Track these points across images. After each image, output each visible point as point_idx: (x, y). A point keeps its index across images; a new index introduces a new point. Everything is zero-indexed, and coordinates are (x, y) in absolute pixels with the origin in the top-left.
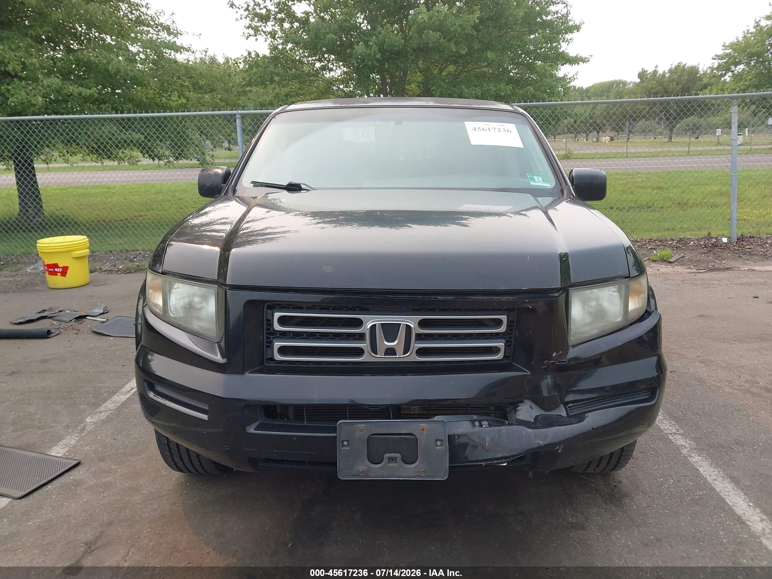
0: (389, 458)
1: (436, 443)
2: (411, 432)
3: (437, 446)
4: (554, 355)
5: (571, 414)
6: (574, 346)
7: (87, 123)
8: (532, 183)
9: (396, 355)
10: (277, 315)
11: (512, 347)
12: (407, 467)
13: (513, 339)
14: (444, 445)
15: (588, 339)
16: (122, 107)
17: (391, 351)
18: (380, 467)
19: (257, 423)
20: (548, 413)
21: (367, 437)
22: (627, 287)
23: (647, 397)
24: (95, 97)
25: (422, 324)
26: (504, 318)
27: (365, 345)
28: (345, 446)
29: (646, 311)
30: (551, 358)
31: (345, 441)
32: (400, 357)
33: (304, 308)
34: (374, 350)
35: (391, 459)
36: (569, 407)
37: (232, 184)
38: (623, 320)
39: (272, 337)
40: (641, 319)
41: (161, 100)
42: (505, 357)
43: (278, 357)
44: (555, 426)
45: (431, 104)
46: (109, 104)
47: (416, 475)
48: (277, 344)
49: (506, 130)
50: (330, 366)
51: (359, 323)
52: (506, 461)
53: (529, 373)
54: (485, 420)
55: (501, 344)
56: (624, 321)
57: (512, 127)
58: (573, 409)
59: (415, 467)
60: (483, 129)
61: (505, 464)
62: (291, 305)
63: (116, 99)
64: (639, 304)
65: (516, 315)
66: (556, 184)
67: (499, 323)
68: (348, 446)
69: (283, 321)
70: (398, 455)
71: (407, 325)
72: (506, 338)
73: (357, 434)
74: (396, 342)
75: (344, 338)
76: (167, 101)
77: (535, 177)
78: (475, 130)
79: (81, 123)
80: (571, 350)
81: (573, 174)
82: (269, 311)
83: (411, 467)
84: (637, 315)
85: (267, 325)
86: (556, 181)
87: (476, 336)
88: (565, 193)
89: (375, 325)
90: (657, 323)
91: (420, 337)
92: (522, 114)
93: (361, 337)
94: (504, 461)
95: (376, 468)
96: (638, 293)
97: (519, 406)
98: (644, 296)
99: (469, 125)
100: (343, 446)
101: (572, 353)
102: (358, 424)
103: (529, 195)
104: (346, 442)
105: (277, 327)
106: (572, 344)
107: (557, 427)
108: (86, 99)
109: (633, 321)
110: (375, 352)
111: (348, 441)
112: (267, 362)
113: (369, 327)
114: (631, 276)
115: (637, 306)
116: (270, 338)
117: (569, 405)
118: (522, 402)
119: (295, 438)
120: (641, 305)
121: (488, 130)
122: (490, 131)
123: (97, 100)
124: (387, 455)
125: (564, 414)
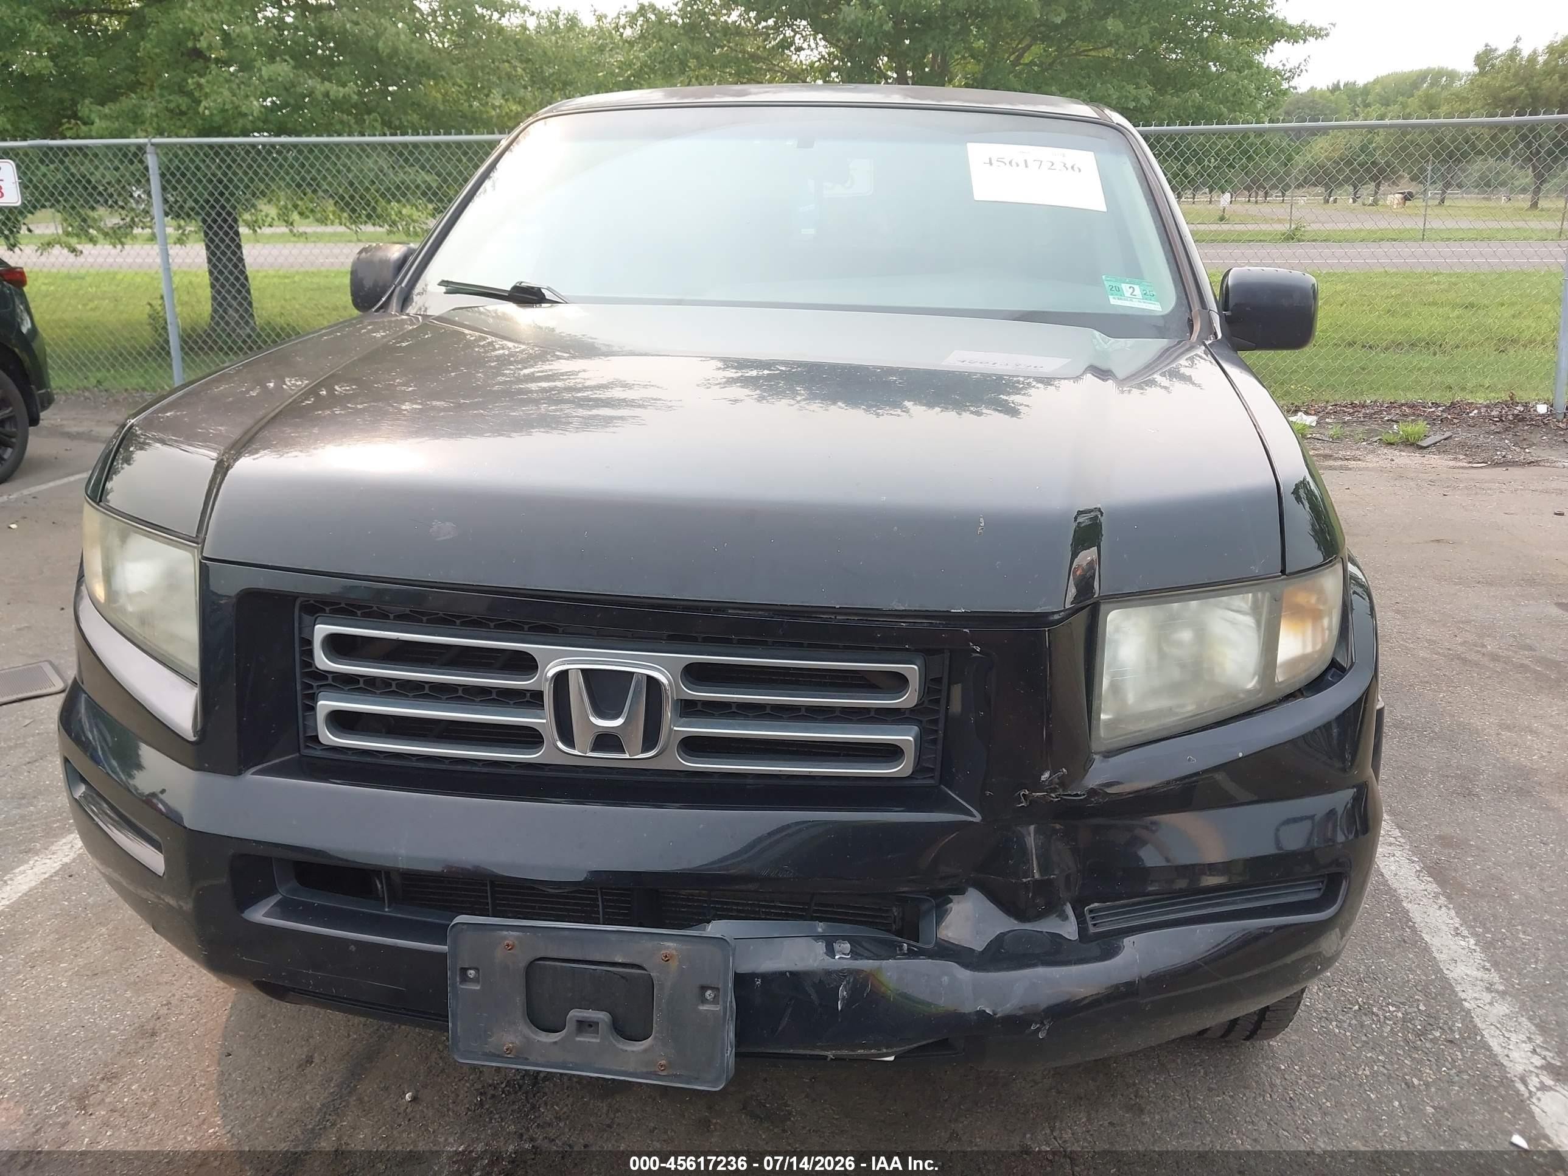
0: (578, 1021)
1: (703, 995)
2: (637, 962)
3: (704, 1001)
4: (1043, 778)
5: (1092, 930)
6: (1109, 754)
7: (322, 151)
8: (1113, 301)
9: (623, 752)
10: (322, 630)
11: (940, 747)
12: (625, 1048)
13: (941, 725)
14: (721, 1003)
15: (1151, 738)
16: (400, 119)
17: (606, 741)
18: (555, 1043)
19: (273, 900)
20: (1028, 926)
21: (523, 964)
22: (1276, 600)
23: (1315, 895)
24: (353, 101)
25: (694, 674)
26: (911, 670)
27: (542, 721)
28: (472, 980)
29: (1334, 664)
30: (1037, 785)
31: (471, 969)
32: (634, 755)
33: (391, 616)
34: (566, 734)
35: (583, 1026)
36: (1091, 911)
37: (403, 285)
38: (1258, 687)
39: (315, 684)
40: (1316, 684)
41: (471, 106)
42: (919, 768)
43: (329, 737)
44: (1034, 965)
45: (897, 99)
46: (376, 114)
47: (645, 1070)
48: (326, 704)
49: (1069, 166)
50: (460, 768)
51: (526, 664)
52: (890, 1051)
53: (978, 818)
54: (844, 938)
55: (905, 737)
56: (1259, 691)
57: (1086, 159)
58: (1101, 917)
59: (645, 1051)
60: (1010, 163)
61: (892, 1058)
62: (360, 607)
63: (390, 105)
64: (1314, 644)
65: (947, 662)
66: (1177, 303)
67: (899, 682)
68: (475, 980)
69: (337, 646)
70: (602, 1016)
71: (649, 677)
72: (921, 721)
73: (499, 954)
74: (619, 722)
75: (494, 699)
76: (481, 108)
77: (1123, 285)
78: (991, 164)
79: (311, 151)
80: (1098, 762)
81: (1230, 281)
82: (307, 619)
83: (635, 1049)
84: (1303, 675)
85: (303, 653)
86: (1178, 298)
87: (842, 712)
88: (1197, 327)
89: (566, 672)
90: (1360, 699)
91: (689, 709)
92: (1118, 128)
93: (533, 700)
94: (885, 1051)
95: (545, 1043)
96: (1309, 614)
97: (951, 901)
98: (1331, 621)
99: (978, 152)
100: (465, 979)
101: (1098, 774)
102: (502, 930)
103: (1097, 333)
104: (472, 972)
105: (322, 661)
106: (1103, 749)
107: (1041, 970)
108: (337, 105)
109: (1289, 691)
110: (569, 740)
111: (476, 969)
112: (308, 747)
113: (550, 674)
114: (1288, 571)
115: (1309, 649)
116: (311, 687)
117: (1092, 906)
118: (960, 891)
119: (353, 948)
120: (1319, 647)
121: (1022, 164)
122: (1026, 166)
123: (355, 106)
124: (575, 1014)
125: (1069, 929)
